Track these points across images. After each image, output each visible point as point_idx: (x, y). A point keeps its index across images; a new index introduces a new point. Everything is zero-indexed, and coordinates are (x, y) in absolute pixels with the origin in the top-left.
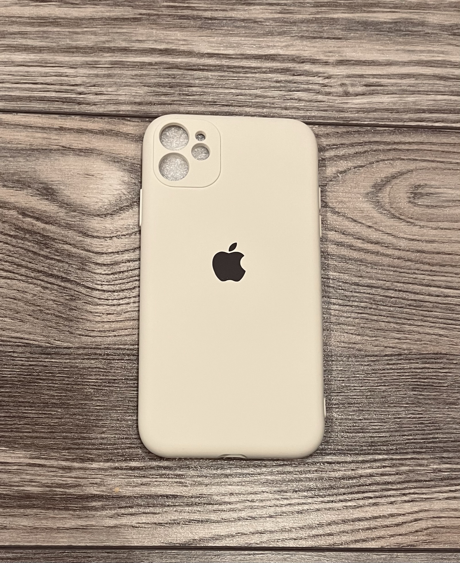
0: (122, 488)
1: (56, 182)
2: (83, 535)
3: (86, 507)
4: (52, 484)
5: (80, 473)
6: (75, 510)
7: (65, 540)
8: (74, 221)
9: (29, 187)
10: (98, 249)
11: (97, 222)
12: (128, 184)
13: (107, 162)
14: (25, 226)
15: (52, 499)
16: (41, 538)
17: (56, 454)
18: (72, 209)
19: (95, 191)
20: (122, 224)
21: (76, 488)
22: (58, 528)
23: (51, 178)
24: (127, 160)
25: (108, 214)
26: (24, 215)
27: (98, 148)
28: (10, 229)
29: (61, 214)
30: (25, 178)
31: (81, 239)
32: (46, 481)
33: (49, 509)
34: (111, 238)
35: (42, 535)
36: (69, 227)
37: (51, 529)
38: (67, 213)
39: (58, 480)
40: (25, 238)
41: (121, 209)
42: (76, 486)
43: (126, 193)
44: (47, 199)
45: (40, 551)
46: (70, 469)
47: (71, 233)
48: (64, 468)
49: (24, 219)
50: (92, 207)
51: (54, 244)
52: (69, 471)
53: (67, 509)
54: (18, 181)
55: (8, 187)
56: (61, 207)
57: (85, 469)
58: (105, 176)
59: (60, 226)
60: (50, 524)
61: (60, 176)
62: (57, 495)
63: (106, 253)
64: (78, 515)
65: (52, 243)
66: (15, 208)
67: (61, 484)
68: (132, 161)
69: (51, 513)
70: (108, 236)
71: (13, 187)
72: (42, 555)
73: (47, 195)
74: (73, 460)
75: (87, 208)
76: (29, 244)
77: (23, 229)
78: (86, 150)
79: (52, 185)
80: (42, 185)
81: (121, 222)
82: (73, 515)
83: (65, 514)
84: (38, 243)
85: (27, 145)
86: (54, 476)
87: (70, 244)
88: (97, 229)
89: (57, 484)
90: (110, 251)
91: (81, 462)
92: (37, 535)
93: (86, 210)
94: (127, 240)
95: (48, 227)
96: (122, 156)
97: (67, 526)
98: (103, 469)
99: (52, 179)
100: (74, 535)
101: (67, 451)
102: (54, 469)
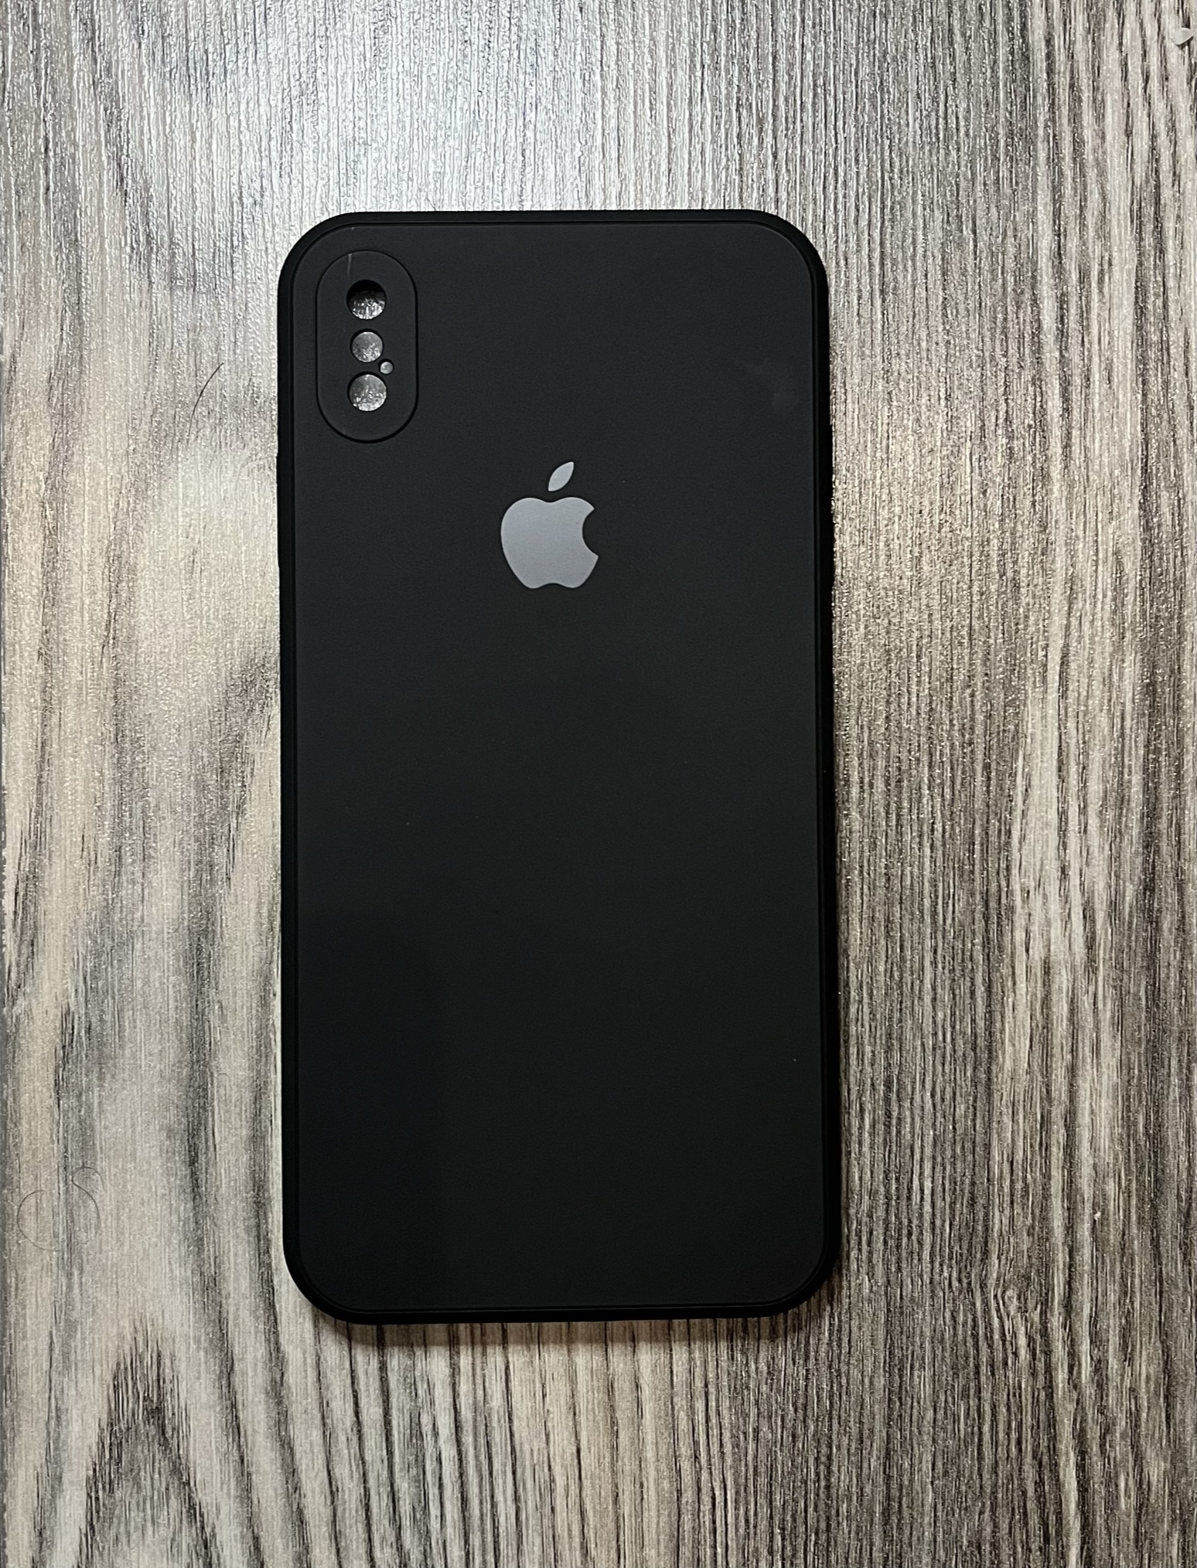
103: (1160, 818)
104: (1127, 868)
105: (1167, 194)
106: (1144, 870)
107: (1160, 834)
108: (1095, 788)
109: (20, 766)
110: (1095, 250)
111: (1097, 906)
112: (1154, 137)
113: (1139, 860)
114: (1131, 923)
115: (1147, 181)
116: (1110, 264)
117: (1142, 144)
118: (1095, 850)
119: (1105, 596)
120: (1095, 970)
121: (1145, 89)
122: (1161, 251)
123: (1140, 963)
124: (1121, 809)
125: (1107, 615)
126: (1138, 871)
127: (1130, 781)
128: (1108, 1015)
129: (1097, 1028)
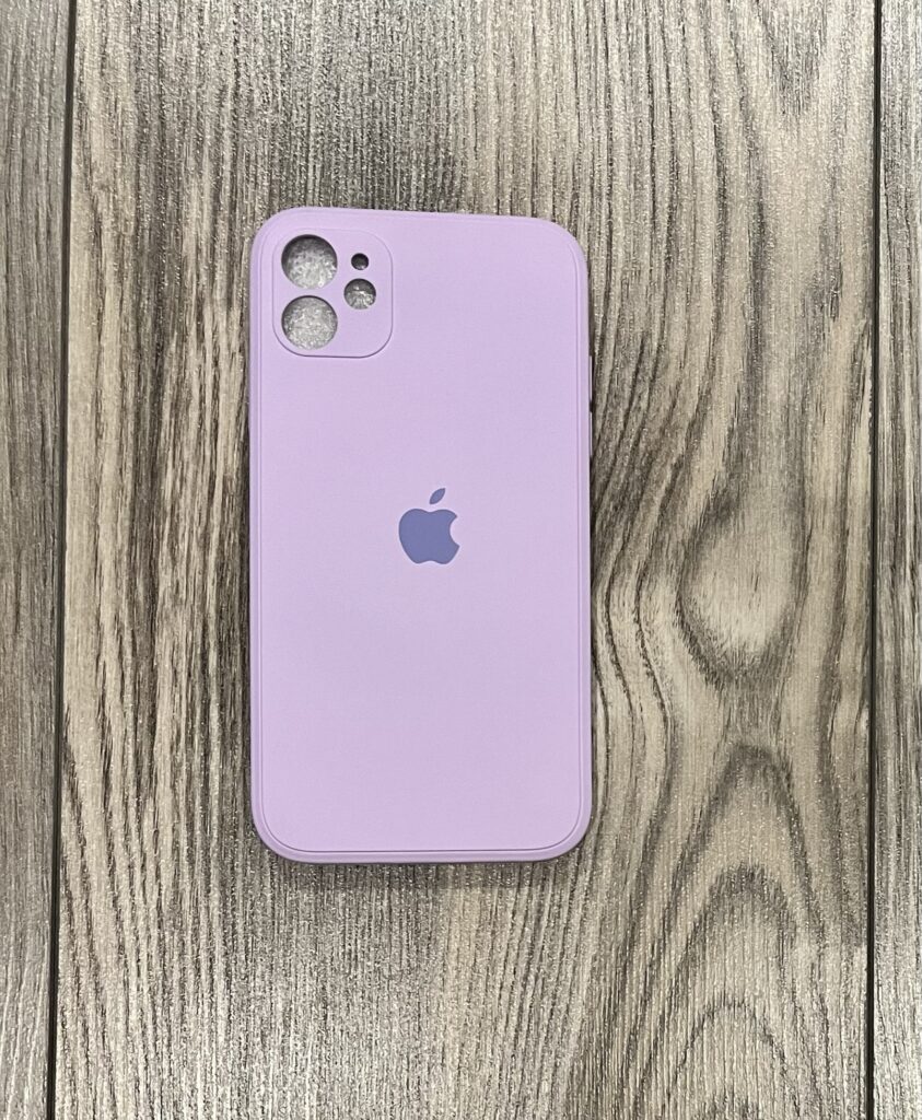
0: (168, 637)
1: (741, 524)
2: (85, 570)
3: (135, 573)
4: (178, 516)
5: (196, 563)
6: (129, 555)
7: (75, 539)
8: (667, 556)
9: (731, 476)
10: (616, 598)
11: (667, 596)
12: (742, 652)
13: (784, 615)
14: (656, 468)
15: (151, 516)
16: (80, 497)
17: (231, 522)
18: (691, 553)
19: (726, 593)
20: (665, 640)
21: (169, 558)
22: (97, 527)
23: (749, 514)
24: (788, 650)
25: (683, 616)
26: (677, 468)
27: (808, 598)
28: (649, 443)
29: (680, 532)
30: (748, 468)
31: (635, 568)
32: (182, 506)
33: (133, 510)
34: (638, 621)
35: (85, 499)
36: (657, 545)
37: (96, 516)
38: (683, 543)
39: (184, 526)
40: (634, 468)
41: (693, 641)
42: (174, 559)
43: (724, 648)
44: (708, 508)
45: (56, 494)
46: (205, 547)
47: (644, 550)
48: (206, 537)
49: (668, 467)
50: (695, 587)
51: (624, 520)
52: (201, 544)
53: (132, 540)
54: (741, 456)
55: (730, 437)
56: (694, 532)
57: (204, 573)
58: (755, 611)
59: (658, 530)
60: (105, 513)
61: (753, 531)
62: (158, 523)
63: (608, 612)
64: (120, 561)
65: (625, 517)
66: (690, 450)
67: (177, 533)
68: (786, 660)
69: (124, 514)
70: (642, 617)
71: (729, 447)
72: (50, 498)
73: (716, 507)
74: (221, 551)
75: (693, 578)
76: (622, 476)
77: (650, 464)
78: (806, 576)
79: (736, 516)
80: (734, 497)
81: (667, 639)
82: (120, 552)
83: (123, 539)
84: (625, 492)
85: (811, 471)
86: (192, 518)
87: (623, 549)
88: (653, 597)
89: (177, 526)
90: (613, 619)
91: (216, 565)
92: (86, 490)
93: (690, 576)
94: (634, 649)
95: (656, 509)
96: (796, 641)
97: (102, 542)
98: (204, 604)
99: (746, 517)
100: (85, 553)
101: (237, 541)
102: (204, 519)
103: (151, 393)
104: (175, 363)
105: (132, 792)
106: (163, 360)
107: (152, 382)
108: (194, 414)
109: (860, 465)
110: (181, 756)
111: (195, 340)
112: (140, 829)
113: (166, 366)
114: (173, 327)
115: (145, 799)
116: (172, 748)
117: (147, 823)
118: (195, 375)
119: (183, 535)
120: (198, 299)
121: (145, 860)
122: (137, 754)
123: (168, 302)
124: (177, 400)
125: (182, 524)
126: (167, 359)
127: (171, 417)
128: (189, 271)
129: (197, 263)
